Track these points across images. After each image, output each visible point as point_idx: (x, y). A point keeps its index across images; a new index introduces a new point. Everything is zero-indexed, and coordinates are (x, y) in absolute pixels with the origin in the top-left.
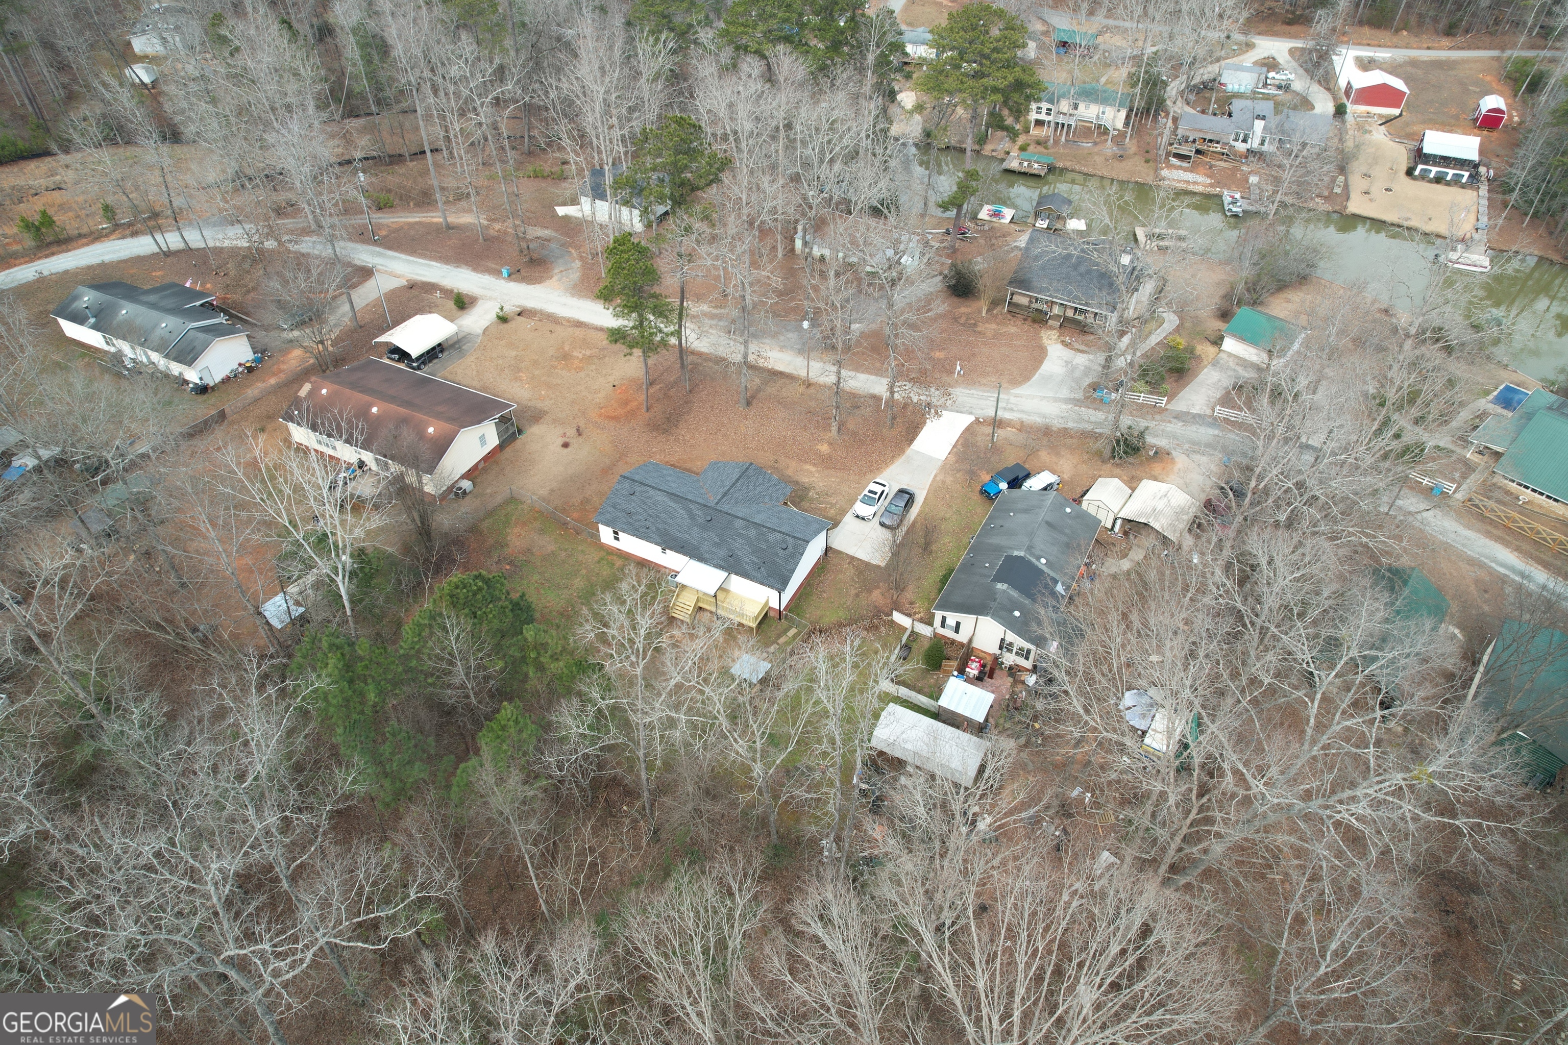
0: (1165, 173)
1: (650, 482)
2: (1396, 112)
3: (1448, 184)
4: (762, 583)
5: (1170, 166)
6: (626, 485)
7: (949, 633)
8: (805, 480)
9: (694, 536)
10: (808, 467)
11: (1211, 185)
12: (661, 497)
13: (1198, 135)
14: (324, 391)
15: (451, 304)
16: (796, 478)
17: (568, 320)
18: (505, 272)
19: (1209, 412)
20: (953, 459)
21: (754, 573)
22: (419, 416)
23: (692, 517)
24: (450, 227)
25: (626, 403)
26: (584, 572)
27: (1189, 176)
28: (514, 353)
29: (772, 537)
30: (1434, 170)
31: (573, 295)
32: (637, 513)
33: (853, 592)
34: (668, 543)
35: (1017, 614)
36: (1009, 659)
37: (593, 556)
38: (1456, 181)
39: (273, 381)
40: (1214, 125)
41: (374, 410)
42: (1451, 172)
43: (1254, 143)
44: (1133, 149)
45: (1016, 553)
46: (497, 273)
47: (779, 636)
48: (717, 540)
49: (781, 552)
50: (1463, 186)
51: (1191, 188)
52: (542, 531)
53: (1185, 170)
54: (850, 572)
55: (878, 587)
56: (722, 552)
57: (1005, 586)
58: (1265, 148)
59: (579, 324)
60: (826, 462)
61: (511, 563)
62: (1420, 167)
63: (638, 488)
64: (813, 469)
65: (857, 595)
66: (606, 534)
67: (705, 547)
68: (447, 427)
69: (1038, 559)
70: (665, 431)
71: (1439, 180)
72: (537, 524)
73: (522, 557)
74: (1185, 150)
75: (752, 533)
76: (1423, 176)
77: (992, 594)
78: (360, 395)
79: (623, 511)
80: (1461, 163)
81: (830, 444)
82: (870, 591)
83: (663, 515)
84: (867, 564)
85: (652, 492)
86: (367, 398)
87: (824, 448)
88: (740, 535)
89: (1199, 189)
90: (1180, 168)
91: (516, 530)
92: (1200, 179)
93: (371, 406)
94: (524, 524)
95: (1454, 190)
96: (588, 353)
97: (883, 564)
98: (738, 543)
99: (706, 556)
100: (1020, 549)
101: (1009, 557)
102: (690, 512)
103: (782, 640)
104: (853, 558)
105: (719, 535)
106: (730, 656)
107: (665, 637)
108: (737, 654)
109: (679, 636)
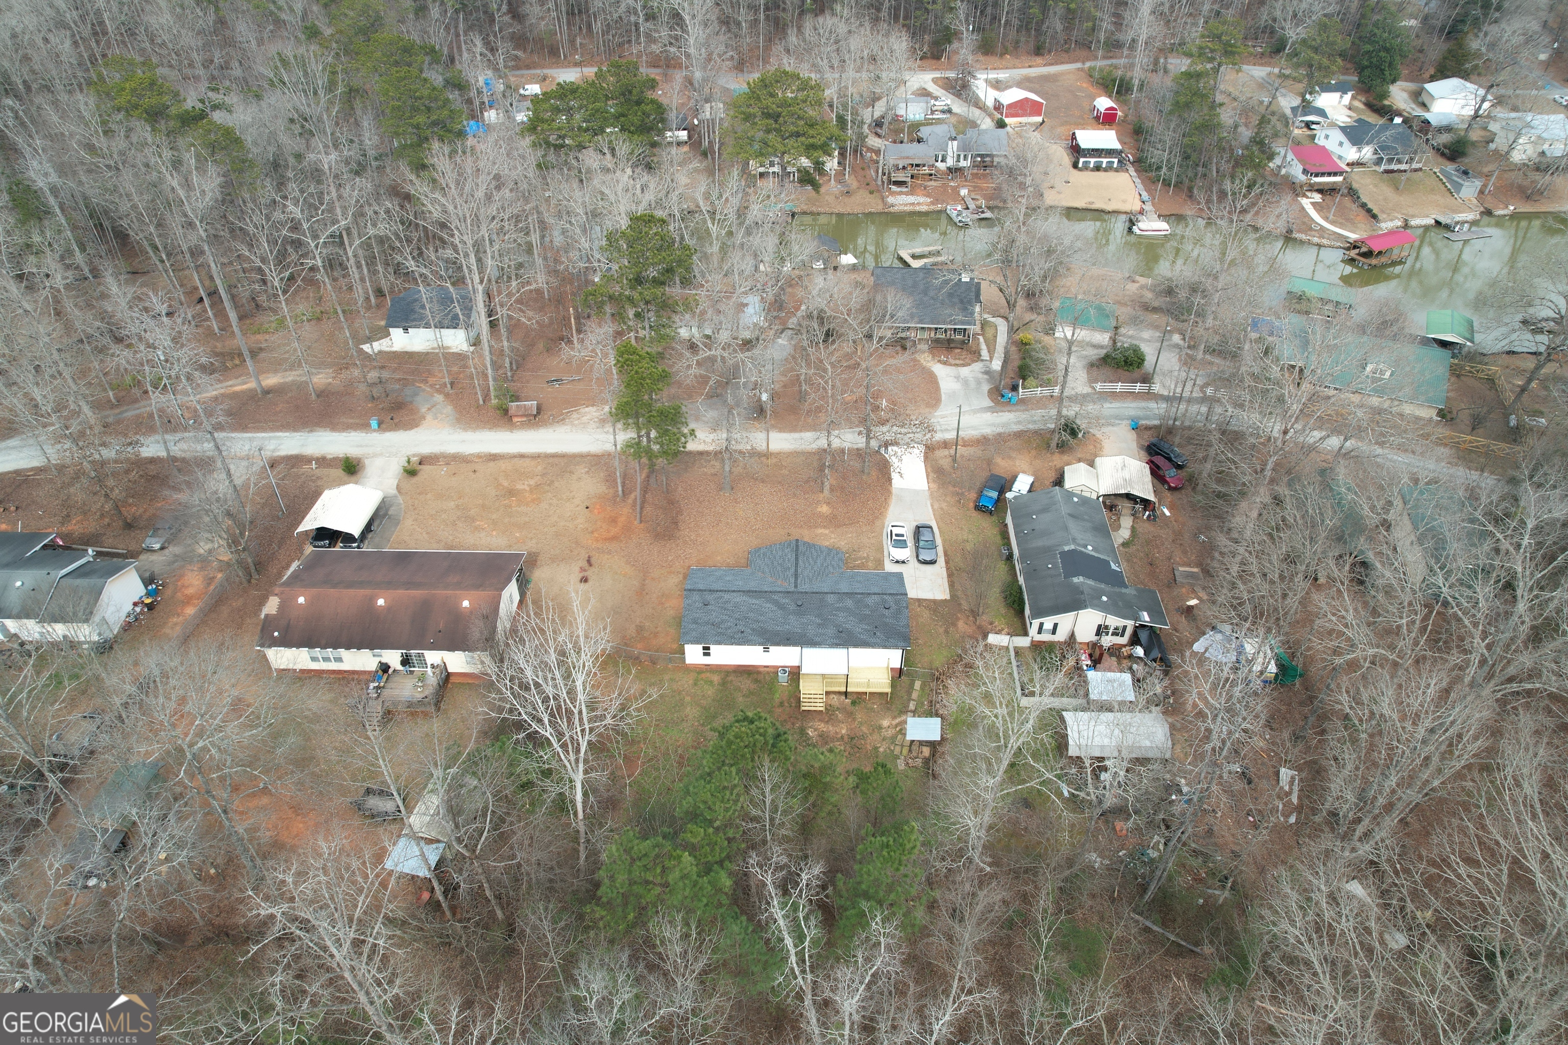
0: (891, 200)
1: (715, 586)
2: (1039, 119)
3: (1105, 170)
4: (885, 647)
5: (893, 194)
6: (696, 597)
7: (1046, 637)
9: (794, 624)
10: (820, 530)
11: (932, 203)
12: (739, 598)
13: (906, 162)
14: (301, 600)
15: (339, 472)
17: (479, 456)
18: (374, 424)
19: (1090, 390)
20: (934, 486)
21: (872, 640)
22: (441, 593)
23: (781, 607)
24: (267, 392)
25: (614, 521)
26: (688, 699)
27: (911, 199)
28: (452, 504)
29: (871, 601)
30: (1093, 161)
31: (465, 430)
32: (722, 622)
33: (941, 630)
34: (769, 639)
35: (1104, 598)
36: (1107, 641)
37: (686, 682)
38: (1109, 168)
39: (190, 611)
40: (913, 152)
41: (381, 602)
42: (1105, 161)
43: (950, 162)
44: (855, 184)
45: (1066, 548)
46: (365, 427)
47: (909, 693)
48: (818, 621)
49: (886, 612)
50: (1116, 170)
51: (917, 208)
53: (906, 194)
54: (926, 614)
55: (958, 619)
56: (831, 631)
57: (1081, 579)
58: (963, 163)
59: (494, 458)
60: (833, 521)
62: (1082, 160)
63: (710, 597)
65: (946, 632)
66: (693, 654)
67: (811, 631)
68: (484, 595)
69: (1085, 547)
70: (671, 537)
71: (1098, 168)
74: (900, 176)
75: (849, 603)
76: (1086, 167)
77: (1077, 590)
78: (352, 592)
79: (707, 623)
80: (1109, 153)
81: (828, 504)
82: (954, 625)
83: (751, 615)
84: (934, 601)
85: (727, 596)
86: (362, 592)
87: (824, 509)
88: (838, 609)
89: (924, 208)
90: (901, 193)
92: (921, 199)
93: (373, 599)
95: (1111, 174)
96: (532, 482)
97: (948, 597)
98: (841, 617)
99: (817, 639)
100: (1067, 544)
101: (1063, 554)
102: (776, 603)
103: (915, 695)
104: (919, 600)
105: (818, 616)
106: (880, 728)
107: (810, 732)
108: (885, 723)
109: (822, 726)
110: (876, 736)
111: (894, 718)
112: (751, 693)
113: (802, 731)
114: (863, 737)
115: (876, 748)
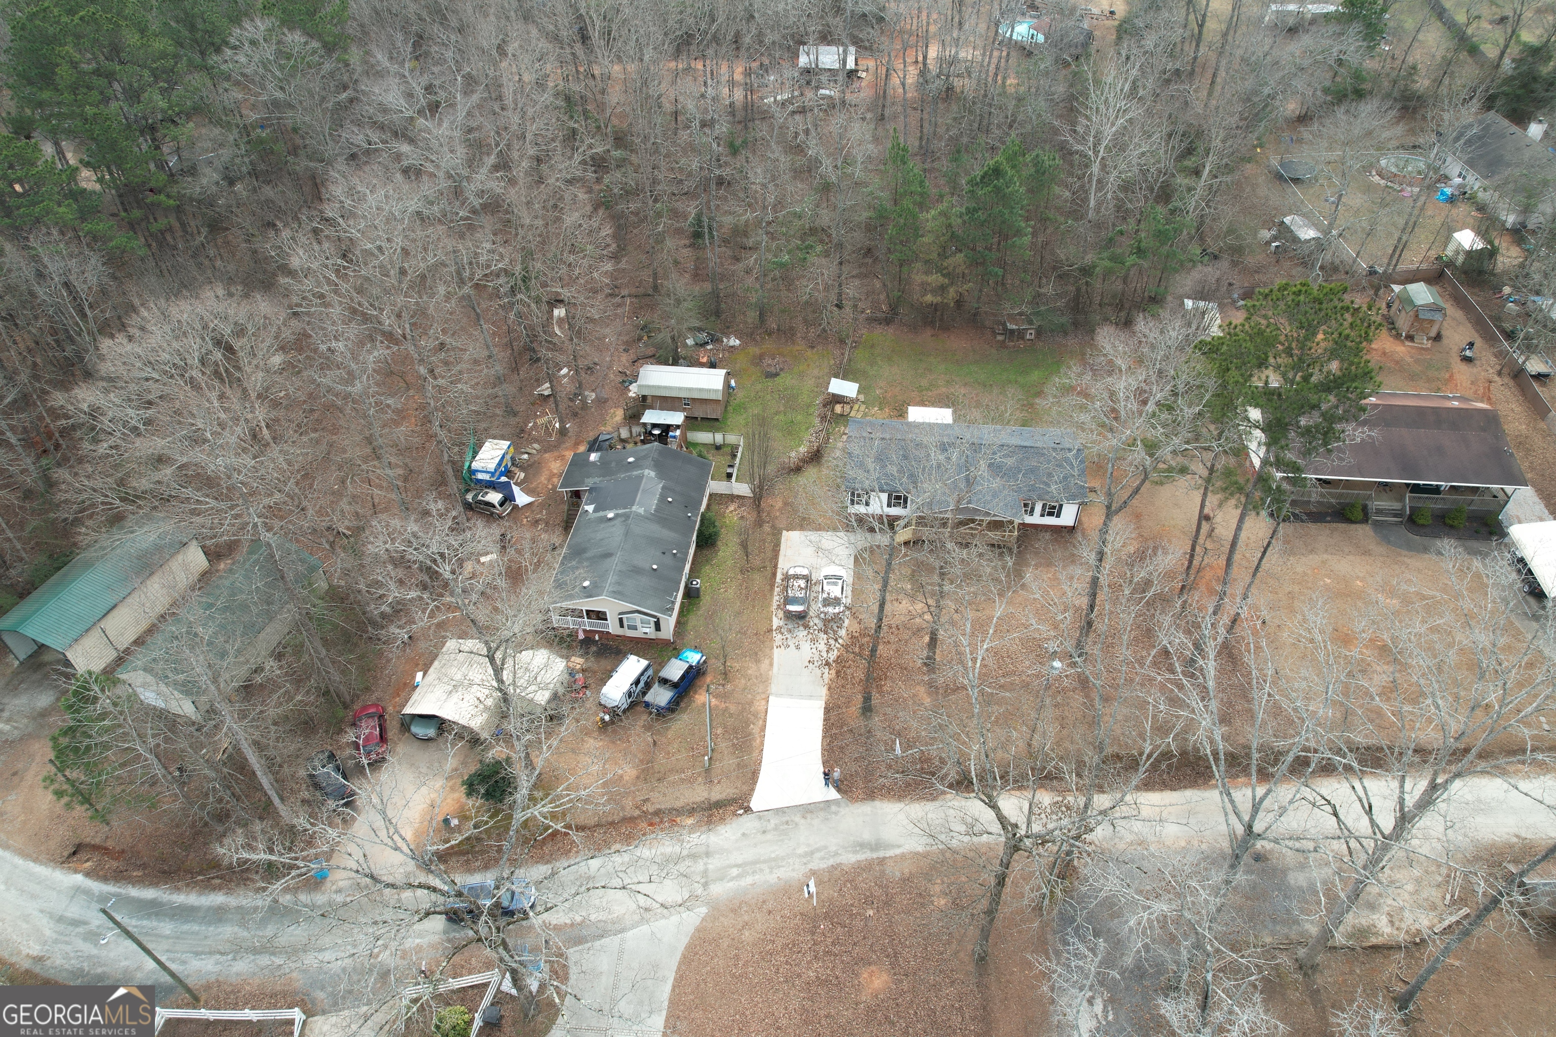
97: (785, 534)
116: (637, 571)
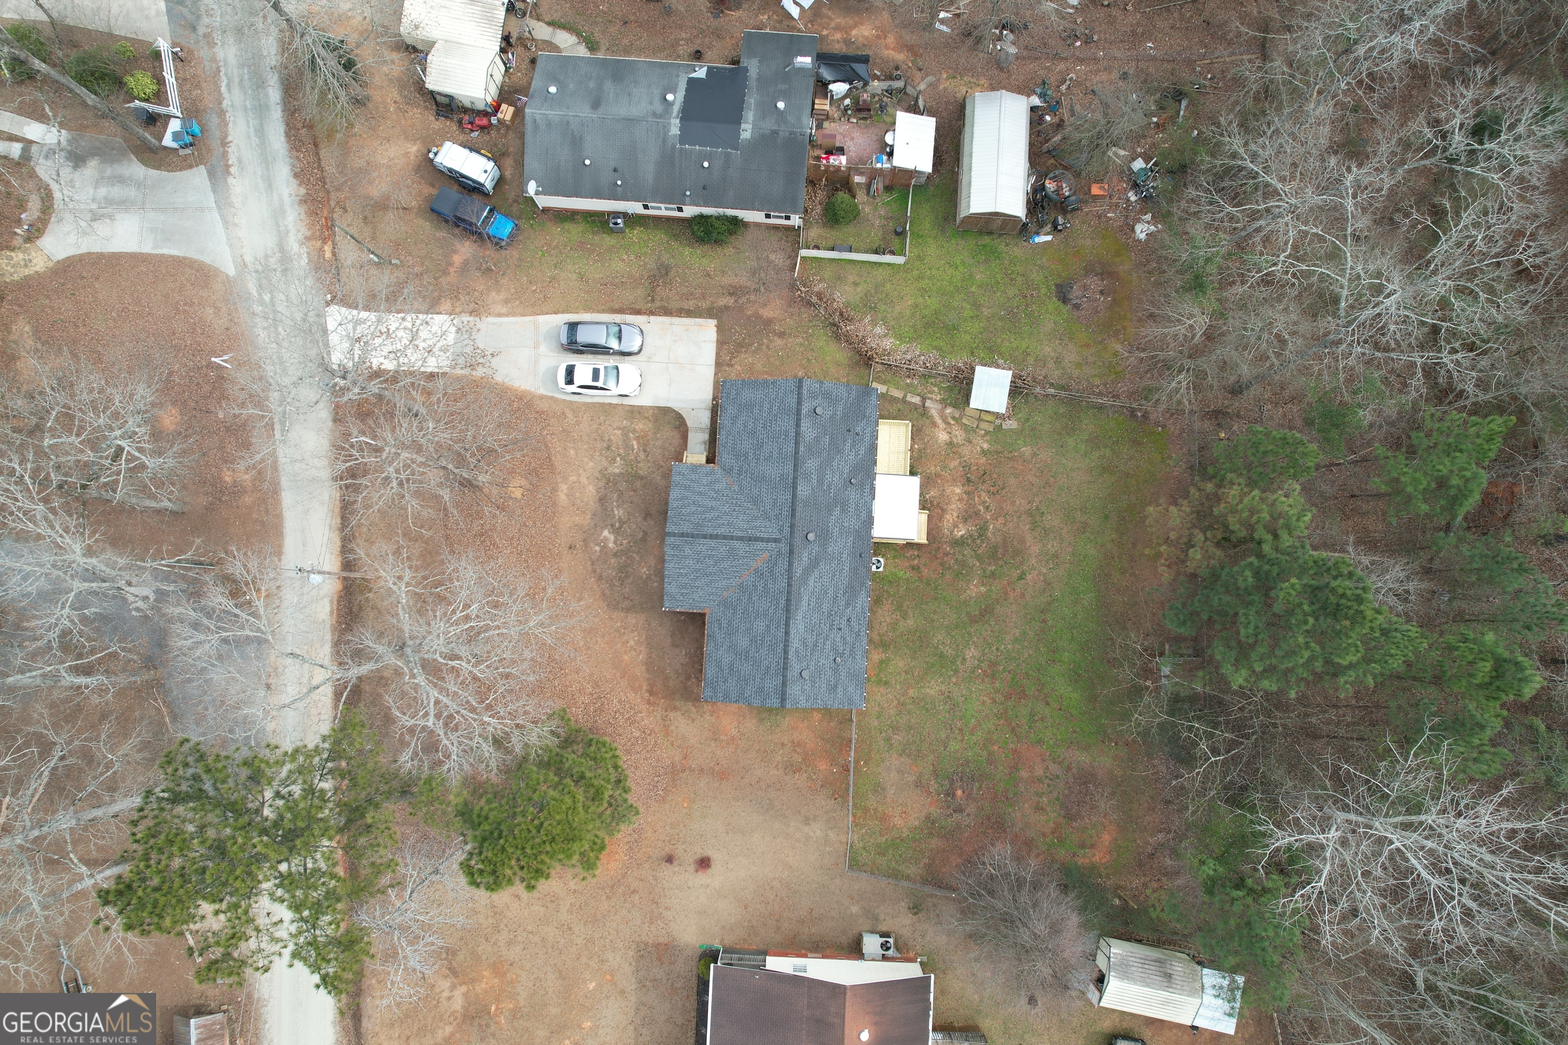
6: (793, 691)
8: (590, 491)
9: (840, 547)
10: (562, 498)
16: (593, 504)
23: (814, 564)
32: (834, 649)
33: (779, 342)
45: (673, 130)
48: (837, 512)
52: (879, 789)
55: (758, 316)
56: (852, 495)
61: (950, 793)
63: (795, 670)
64: (564, 487)
65: (782, 335)
67: (851, 522)
72: (872, 802)
73: (934, 786)
75: (811, 464)
79: (836, 671)
82: (769, 322)
84: (720, 343)
85: (795, 644)
88: (820, 481)
91: (898, 821)
94: (884, 818)
97: (712, 323)
98: (834, 478)
99: (864, 515)
100: (666, 128)
101: (683, 139)
102: (808, 571)
103: (898, 394)
104: (718, 364)
105: (830, 511)
106: (950, 444)
107: (960, 532)
108: (943, 437)
109: (950, 518)
110: (966, 451)
111: (934, 424)
112: (899, 607)
113: (959, 543)
114: (966, 466)
115: (984, 452)
116: (576, 142)
